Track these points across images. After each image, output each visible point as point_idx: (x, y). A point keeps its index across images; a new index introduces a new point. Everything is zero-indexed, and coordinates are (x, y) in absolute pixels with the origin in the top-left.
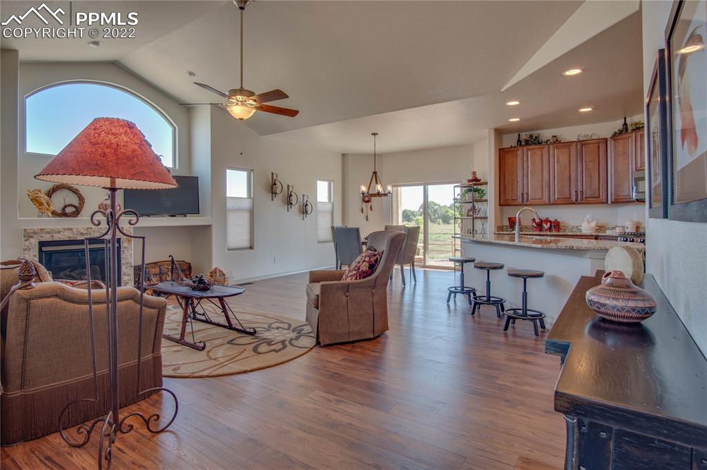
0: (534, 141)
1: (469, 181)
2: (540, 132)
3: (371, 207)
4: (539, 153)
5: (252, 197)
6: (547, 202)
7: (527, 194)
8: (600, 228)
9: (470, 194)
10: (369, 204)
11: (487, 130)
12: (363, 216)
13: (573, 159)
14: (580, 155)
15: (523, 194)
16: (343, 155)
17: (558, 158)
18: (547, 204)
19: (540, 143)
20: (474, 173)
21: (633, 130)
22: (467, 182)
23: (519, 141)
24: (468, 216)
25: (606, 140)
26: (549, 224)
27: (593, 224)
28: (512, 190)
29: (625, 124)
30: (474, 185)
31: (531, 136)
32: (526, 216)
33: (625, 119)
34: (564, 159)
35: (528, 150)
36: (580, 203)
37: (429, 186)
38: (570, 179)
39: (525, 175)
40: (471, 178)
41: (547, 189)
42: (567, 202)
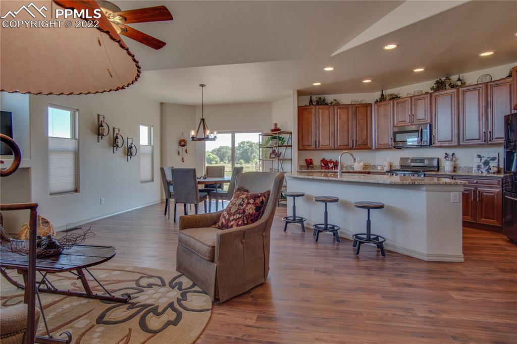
0: (321, 103)
1: (273, 131)
2: (326, 96)
3: (186, 150)
4: (327, 111)
5: (77, 137)
6: (333, 147)
7: (319, 141)
8: (366, 166)
9: (275, 141)
10: (184, 148)
11: (292, 91)
12: (180, 158)
13: (350, 117)
14: (355, 114)
15: (315, 142)
16: (162, 104)
17: (340, 116)
18: (333, 150)
19: (326, 104)
20: (276, 124)
21: (390, 99)
22: (270, 132)
23: (311, 101)
24: (270, 158)
25: (371, 105)
26: (332, 164)
27: (362, 164)
28: (308, 139)
29: (382, 95)
30: (276, 134)
31: (320, 98)
32: (317, 158)
33: (382, 91)
34: (344, 117)
35: (319, 109)
36: (354, 149)
37: (236, 134)
38: (348, 131)
39: (317, 128)
40: (273, 128)
41: (333, 138)
42: (347, 147)
